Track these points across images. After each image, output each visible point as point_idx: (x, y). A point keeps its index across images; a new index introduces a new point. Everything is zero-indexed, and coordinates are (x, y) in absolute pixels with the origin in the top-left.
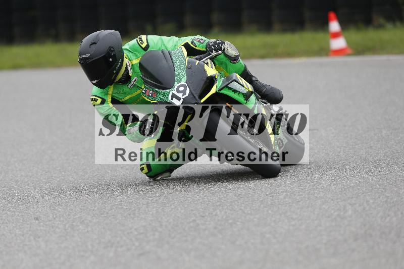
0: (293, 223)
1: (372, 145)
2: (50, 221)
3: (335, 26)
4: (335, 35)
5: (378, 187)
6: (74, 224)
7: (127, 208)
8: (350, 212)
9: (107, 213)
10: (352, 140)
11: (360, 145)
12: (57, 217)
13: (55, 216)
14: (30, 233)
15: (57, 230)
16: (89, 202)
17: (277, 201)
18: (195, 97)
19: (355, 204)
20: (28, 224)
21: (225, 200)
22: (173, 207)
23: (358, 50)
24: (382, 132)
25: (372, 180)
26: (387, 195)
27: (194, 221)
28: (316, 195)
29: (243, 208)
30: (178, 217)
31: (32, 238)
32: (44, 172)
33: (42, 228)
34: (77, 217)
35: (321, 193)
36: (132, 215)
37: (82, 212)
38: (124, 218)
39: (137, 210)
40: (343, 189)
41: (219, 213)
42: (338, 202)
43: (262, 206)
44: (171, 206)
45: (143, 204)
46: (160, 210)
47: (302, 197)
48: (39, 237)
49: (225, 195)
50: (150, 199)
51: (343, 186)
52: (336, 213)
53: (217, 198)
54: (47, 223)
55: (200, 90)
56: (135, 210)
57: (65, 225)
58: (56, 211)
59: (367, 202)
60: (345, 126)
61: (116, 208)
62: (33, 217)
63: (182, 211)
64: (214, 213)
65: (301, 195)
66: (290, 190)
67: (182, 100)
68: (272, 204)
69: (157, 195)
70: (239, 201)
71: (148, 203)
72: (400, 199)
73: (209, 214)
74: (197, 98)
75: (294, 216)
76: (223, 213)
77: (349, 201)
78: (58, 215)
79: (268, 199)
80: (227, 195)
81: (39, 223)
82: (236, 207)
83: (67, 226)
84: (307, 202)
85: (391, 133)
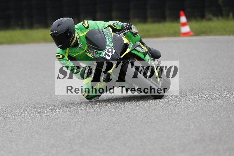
0: (159, 133)
1: (205, 88)
2: (18, 132)
3: (183, 19)
4: (184, 25)
5: (209, 112)
6: (33, 134)
7: (63, 125)
8: (192, 127)
9: (52, 128)
10: (194, 85)
11: (198, 88)
12: (22, 130)
13: (21, 130)
14: (7, 139)
15: (23, 138)
16: (41, 122)
17: (150, 120)
18: (118, 55)
19: (195, 122)
20: (6, 134)
21: (120, 120)
22: (90, 124)
23: (197, 33)
24: (211, 80)
25: (205, 108)
26: (214, 117)
27: (102, 132)
28: (172, 117)
29: (130, 125)
30: (93, 130)
31: (8, 142)
32: (15, 104)
33: (14, 137)
34: (34, 130)
35: (176, 116)
36: (66, 129)
37: (36, 127)
38: (61, 131)
39: (69, 126)
40: (188, 113)
41: (116, 127)
42: (185, 121)
43: (141, 123)
44: (89, 123)
45: (72, 122)
46: (82, 126)
47: (165, 118)
48: (12, 142)
49: (120, 117)
50: (77, 119)
51: (188, 112)
52: (184, 127)
53: (115, 119)
54: (17, 134)
55: (120, 51)
56: (68, 126)
57: (27, 135)
58: (22, 127)
59: (202, 121)
60: (190, 77)
61: (57, 125)
62: (9, 130)
63: (95, 126)
64: (114, 128)
65: (164, 117)
66: (158, 114)
67: (111, 56)
68: (147, 122)
69: (81, 117)
70: (128, 120)
71: (75, 122)
72: (221, 119)
73: (111, 128)
74: (119, 55)
75: (160, 130)
76: (119, 127)
77: (192, 120)
78: (23, 129)
79: (145, 119)
80: (121, 117)
81: (12, 134)
82: (126, 124)
83: (29, 135)
84: (168, 121)
85: (216, 81)
